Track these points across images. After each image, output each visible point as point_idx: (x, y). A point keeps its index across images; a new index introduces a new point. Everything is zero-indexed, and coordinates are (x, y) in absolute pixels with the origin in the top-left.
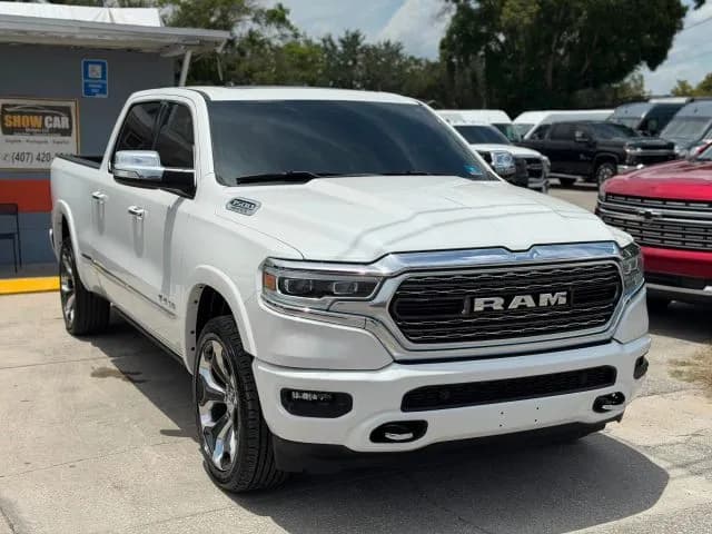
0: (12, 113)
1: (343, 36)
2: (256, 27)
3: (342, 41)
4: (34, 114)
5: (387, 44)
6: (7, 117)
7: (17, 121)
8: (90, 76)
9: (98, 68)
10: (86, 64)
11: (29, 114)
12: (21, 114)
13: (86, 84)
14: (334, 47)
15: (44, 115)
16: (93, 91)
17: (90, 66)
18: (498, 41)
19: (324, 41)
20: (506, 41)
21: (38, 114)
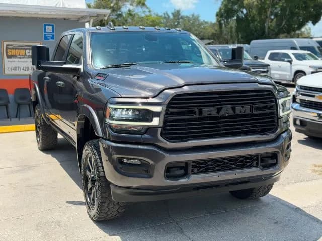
0: (11, 49)
1: (173, 11)
2: (131, 7)
3: (173, 14)
4: (21, 49)
5: (193, 15)
6: (8, 50)
7: (13, 52)
8: (47, 31)
9: (51, 27)
10: (45, 25)
11: (19, 49)
12: (15, 49)
13: (45, 35)
14: (169, 16)
15: (26, 49)
16: (49, 38)
17: (47, 27)
18: (242, 12)
19: (164, 14)
20: (247, 13)
21: (23, 49)
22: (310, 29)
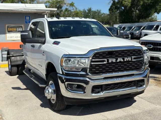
0: (10, 28)
2: (67, 7)
3: (87, 10)
4: (14, 28)
5: (98, 10)
6: (9, 29)
7: (11, 29)
8: (27, 19)
9: (28, 17)
10: (26, 16)
11: (13, 28)
12: (12, 28)
13: (26, 21)
14: (86, 11)
15: (17, 28)
16: (27, 22)
17: (27, 17)
18: (122, 9)
19: (83, 10)
20: (124, 9)
21: (15, 28)
22: (156, 16)
